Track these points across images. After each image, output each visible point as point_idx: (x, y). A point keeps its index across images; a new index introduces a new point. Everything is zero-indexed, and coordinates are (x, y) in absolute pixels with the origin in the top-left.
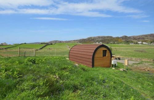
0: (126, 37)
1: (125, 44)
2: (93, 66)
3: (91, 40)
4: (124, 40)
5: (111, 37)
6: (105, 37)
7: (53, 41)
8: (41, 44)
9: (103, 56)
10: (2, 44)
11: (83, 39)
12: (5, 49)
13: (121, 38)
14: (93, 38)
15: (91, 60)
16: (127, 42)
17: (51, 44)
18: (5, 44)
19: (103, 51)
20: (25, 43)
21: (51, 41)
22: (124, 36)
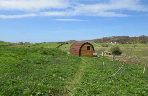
0: (144, 36)
1: (141, 44)
2: (80, 56)
3: (106, 40)
4: (142, 40)
5: (127, 37)
6: (121, 37)
7: (69, 41)
8: (59, 43)
9: (87, 50)
10: (26, 43)
11: (98, 39)
12: (29, 47)
13: (139, 38)
14: (108, 38)
15: (79, 52)
16: (145, 42)
17: (67, 43)
18: (28, 43)
19: (88, 46)
20: (45, 43)
21: (67, 41)
22: (142, 36)
